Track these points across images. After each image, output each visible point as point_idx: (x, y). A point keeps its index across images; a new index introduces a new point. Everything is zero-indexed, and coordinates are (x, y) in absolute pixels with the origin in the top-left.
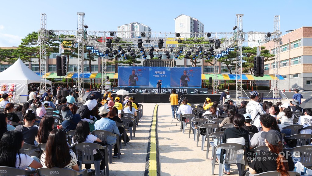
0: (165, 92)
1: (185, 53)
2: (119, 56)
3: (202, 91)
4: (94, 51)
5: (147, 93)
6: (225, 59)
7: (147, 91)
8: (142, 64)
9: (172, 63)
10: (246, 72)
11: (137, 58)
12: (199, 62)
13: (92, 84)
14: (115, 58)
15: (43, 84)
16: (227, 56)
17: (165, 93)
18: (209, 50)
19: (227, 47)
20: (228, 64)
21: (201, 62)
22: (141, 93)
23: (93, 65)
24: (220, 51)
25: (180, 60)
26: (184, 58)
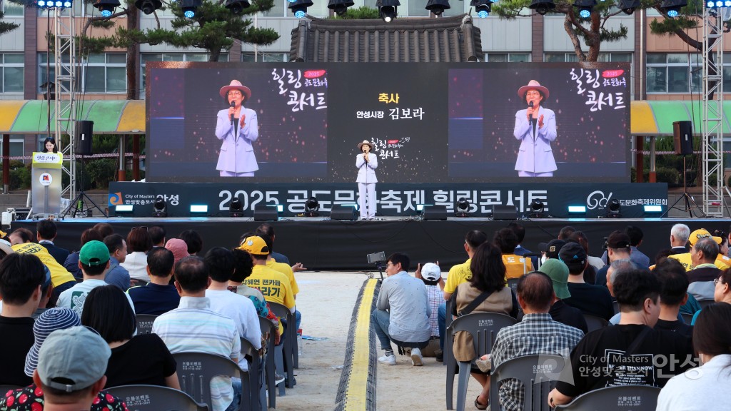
0: (420, 208)
3: (634, 202)
5: (318, 214)
7: (312, 204)
8: (283, 44)
9: (461, 41)
11: (254, 11)
12: (617, 29)
14: (126, 12)
17: (419, 213)
21: (631, 33)
22: (281, 214)
25: (505, 21)
26: (526, 11)
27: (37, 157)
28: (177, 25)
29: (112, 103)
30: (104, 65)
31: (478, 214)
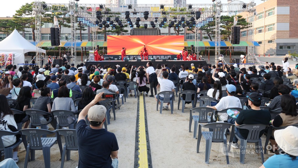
0: (151, 59)
1: (168, 23)
2: (108, 26)
4: (84, 22)
5: (135, 60)
6: (205, 27)
7: (134, 58)
8: (129, 32)
9: (157, 32)
11: (124, 27)
12: (182, 30)
13: (83, 51)
14: (104, 27)
15: (39, 53)
16: (208, 24)
17: (151, 60)
18: (191, 20)
19: (206, 17)
21: (184, 30)
22: (129, 60)
23: (84, 34)
24: (201, 21)
25: (164, 29)
26: (168, 27)
27: (90, 51)
28: (112, 29)
29: (102, 42)
30: (101, 35)
31: (160, 60)
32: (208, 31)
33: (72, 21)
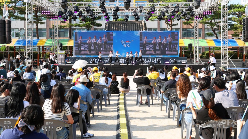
1: (157, 14)
2: (75, 18)
3: (180, 61)
4: (44, 12)
6: (209, 20)
8: (103, 27)
9: (142, 26)
10: (236, 35)
11: (97, 20)
12: (176, 24)
13: (39, 52)
14: (69, 20)
16: (212, 16)
18: (188, 10)
19: (209, 5)
20: (214, 27)
21: (179, 24)
22: (103, 64)
23: (41, 29)
24: (201, 11)
25: (152, 22)
26: (156, 19)
28: (80, 23)
30: (64, 31)
31: (146, 64)
32: (212, 25)
33: (27, 11)
